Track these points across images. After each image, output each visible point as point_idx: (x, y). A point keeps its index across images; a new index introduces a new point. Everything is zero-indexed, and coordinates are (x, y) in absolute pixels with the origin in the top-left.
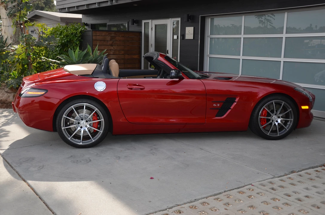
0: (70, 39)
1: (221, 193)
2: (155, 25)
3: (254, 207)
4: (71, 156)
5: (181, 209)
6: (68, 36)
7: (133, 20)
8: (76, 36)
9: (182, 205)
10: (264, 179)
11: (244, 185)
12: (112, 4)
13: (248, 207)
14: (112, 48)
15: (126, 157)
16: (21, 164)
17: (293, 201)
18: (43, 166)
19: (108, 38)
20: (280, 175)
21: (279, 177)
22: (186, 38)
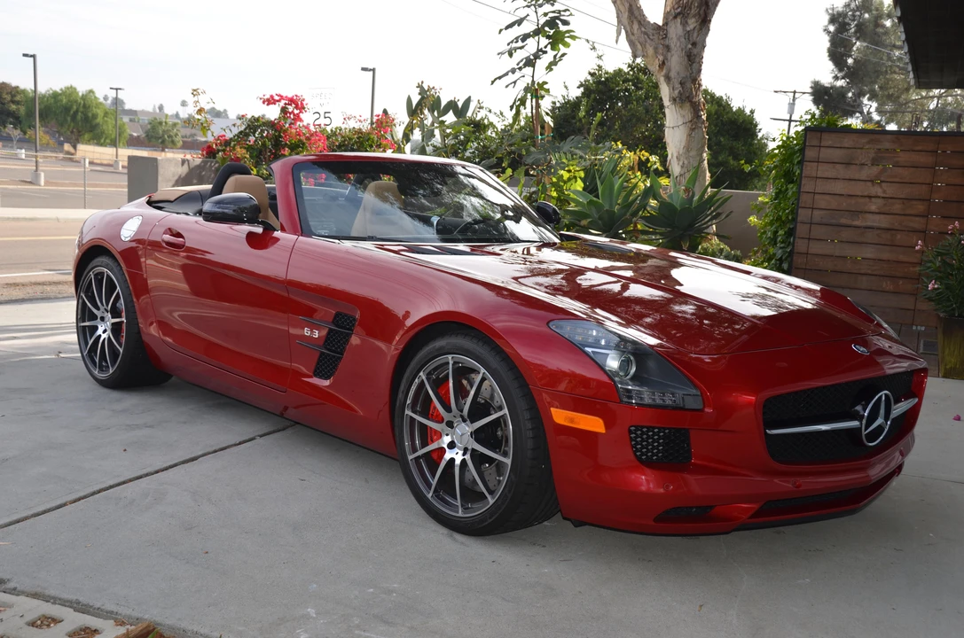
19: (865, 156)
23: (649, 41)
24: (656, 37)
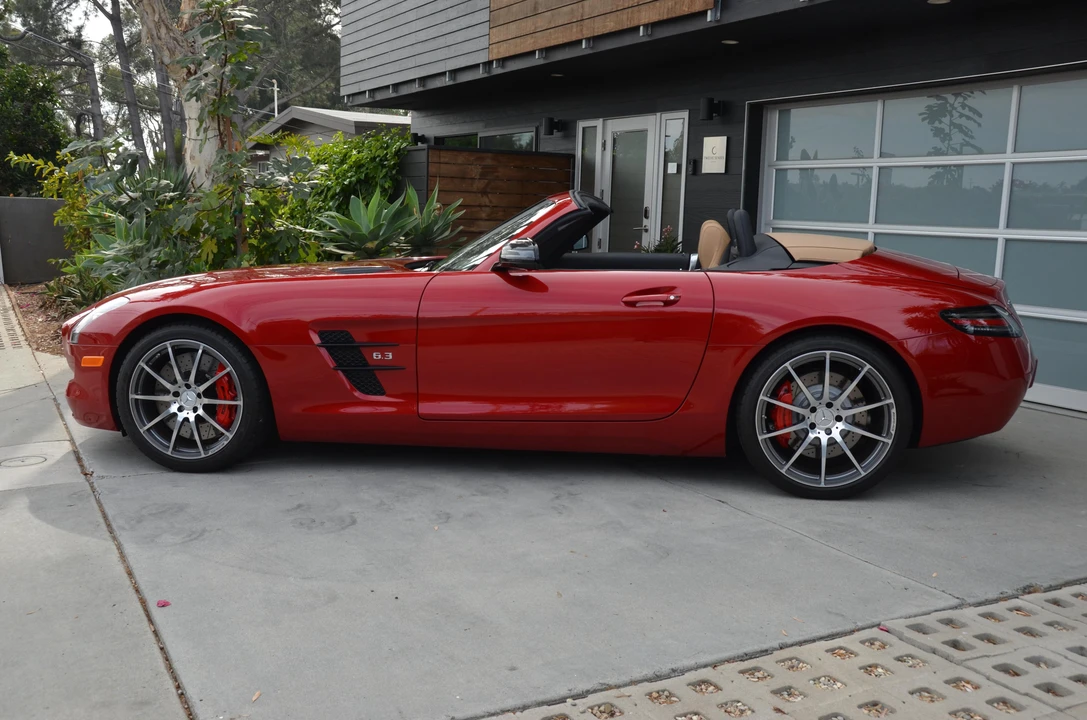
0: (366, 175)
1: (766, 651)
2: (615, 134)
3: (883, 708)
4: (299, 506)
5: (616, 702)
6: (363, 165)
7: (551, 120)
8: (384, 166)
9: (625, 685)
10: (924, 609)
11: (851, 627)
12: (489, 72)
13: (860, 707)
14: (485, 200)
15: (470, 515)
16: (139, 521)
17: (1027, 694)
18: (204, 531)
19: (475, 171)
20: (983, 600)
21: (979, 604)
22: (704, 171)
23: (179, 48)
24: (185, 44)
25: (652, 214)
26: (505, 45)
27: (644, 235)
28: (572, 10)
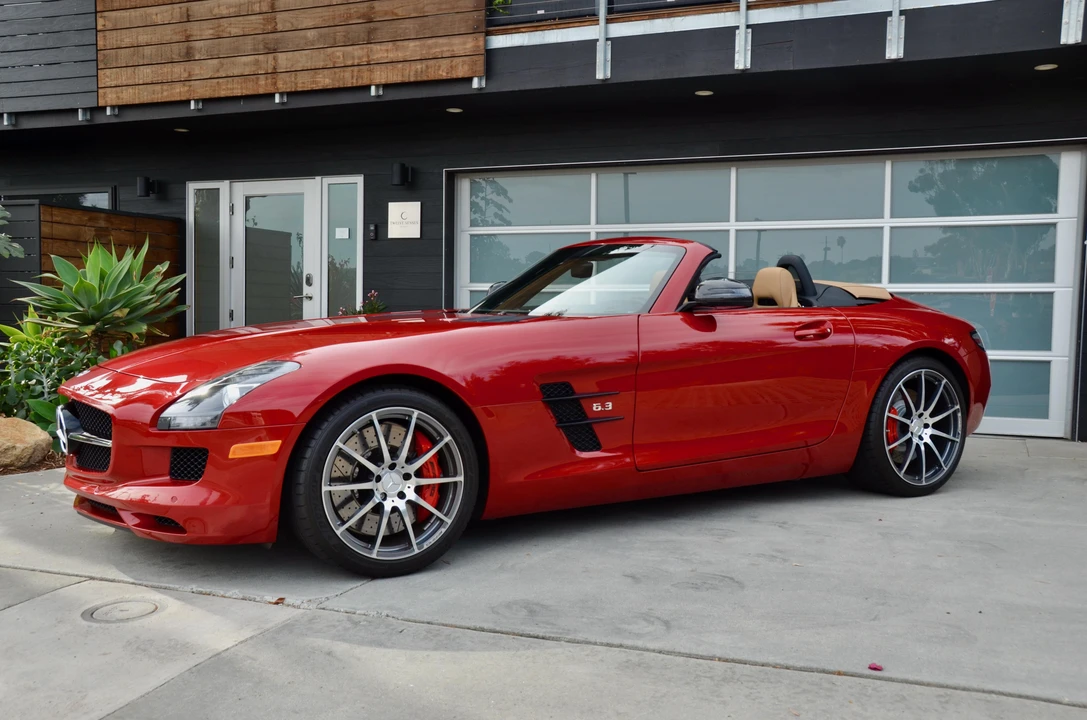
2: (246, 197)
7: (147, 180)
19: (89, 233)
22: (390, 236)
25: (316, 281)
26: (130, 90)
27: (306, 303)
28: (257, 61)
